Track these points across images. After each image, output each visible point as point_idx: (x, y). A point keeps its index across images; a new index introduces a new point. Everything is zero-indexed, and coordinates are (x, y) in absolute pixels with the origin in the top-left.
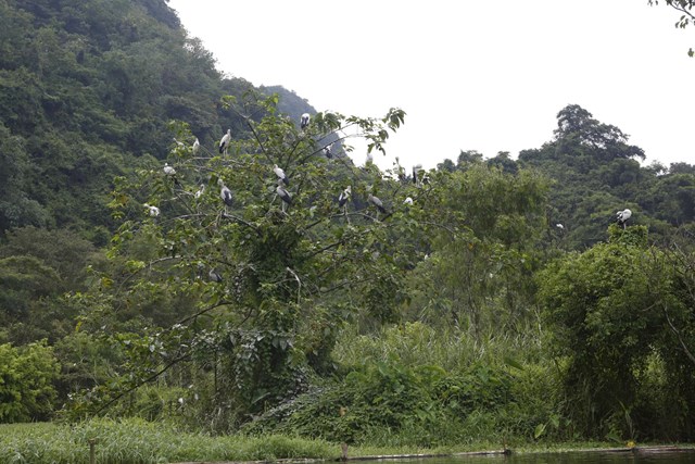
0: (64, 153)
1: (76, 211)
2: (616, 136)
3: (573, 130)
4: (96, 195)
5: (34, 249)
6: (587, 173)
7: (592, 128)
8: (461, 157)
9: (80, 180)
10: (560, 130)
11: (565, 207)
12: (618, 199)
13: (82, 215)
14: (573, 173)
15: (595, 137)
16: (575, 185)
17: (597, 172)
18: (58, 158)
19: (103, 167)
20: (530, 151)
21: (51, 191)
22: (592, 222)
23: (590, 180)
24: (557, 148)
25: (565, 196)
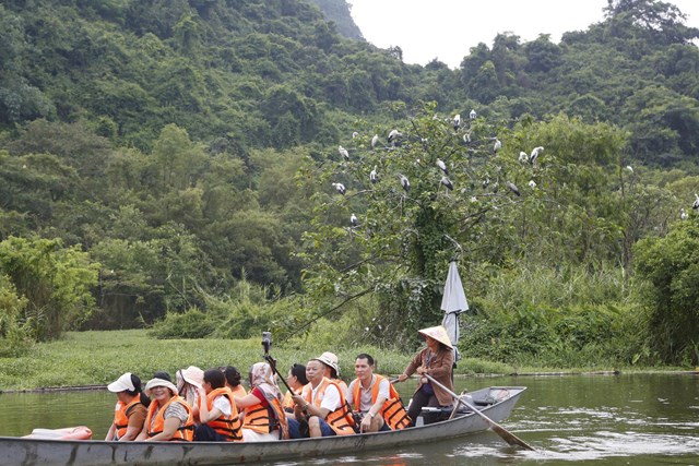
0: (61, 32)
1: (77, 98)
2: (674, 16)
3: (624, 8)
4: (97, 81)
5: (49, 145)
6: (639, 59)
7: (647, 7)
8: (496, 39)
9: (79, 64)
10: (610, 8)
11: (613, 99)
12: (673, 92)
13: (83, 103)
14: (622, 59)
15: (650, 16)
16: (625, 74)
17: (651, 58)
18: (56, 37)
19: (104, 49)
20: (574, 33)
21: (49, 75)
22: (643, 119)
23: (642, 67)
24: (606, 30)
25: (612, 85)
